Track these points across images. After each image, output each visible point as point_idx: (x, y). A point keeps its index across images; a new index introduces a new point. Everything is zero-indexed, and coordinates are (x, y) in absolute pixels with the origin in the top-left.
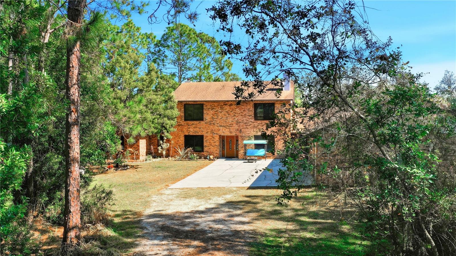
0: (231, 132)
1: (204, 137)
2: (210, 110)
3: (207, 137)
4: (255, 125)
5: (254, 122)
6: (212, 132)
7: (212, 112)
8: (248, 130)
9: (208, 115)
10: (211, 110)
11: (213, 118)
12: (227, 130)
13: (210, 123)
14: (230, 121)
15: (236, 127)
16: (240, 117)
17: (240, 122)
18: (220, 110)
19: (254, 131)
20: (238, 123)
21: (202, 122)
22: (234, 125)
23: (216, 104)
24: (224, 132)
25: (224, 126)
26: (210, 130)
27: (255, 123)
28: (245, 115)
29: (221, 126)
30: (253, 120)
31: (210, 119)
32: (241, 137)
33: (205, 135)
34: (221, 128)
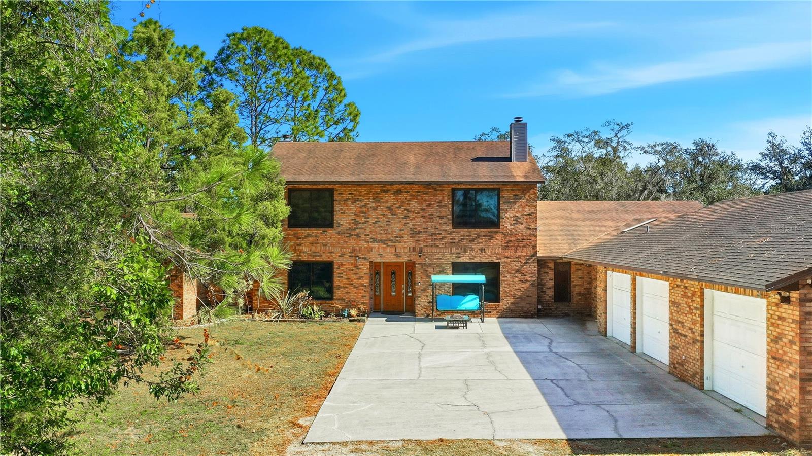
0: (397, 255)
1: (336, 266)
2: (349, 203)
3: (342, 265)
4: (454, 239)
5: (451, 233)
6: (354, 254)
7: (353, 208)
8: (439, 250)
9: (344, 216)
10: (352, 203)
11: (356, 222)
12: (388, 250)
13: (350, 233)
14: (397, 230)
15: (409, 242)
16: (419, 221)
17: (419, 232)
18: (373, 202)
19: (451, 253)
20: (414, 233)
21: (330, 232)
22: (406, 238)
23: (363, 190)
24: (381, 255)
25: (381, 241)
26: (348, 250)
27: (454, 235)
28: (431, 217)
29: (375, 240)
30: (449, 228)
31: (350, 224)
32: (422, 267)
33: (337, 260)
34: (376, 245)
